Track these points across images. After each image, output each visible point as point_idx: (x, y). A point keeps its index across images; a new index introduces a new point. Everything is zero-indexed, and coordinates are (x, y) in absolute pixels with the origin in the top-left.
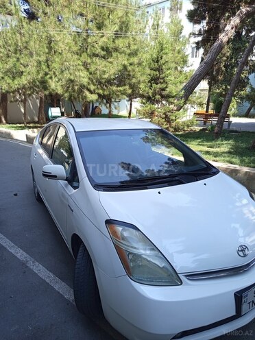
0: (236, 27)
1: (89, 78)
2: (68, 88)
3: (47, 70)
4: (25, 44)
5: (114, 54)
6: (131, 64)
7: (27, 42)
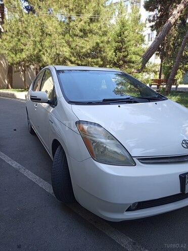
0: (181, 12)
1: (71, 52)
2: (55, 59)
3: (41, 48)
4: (24, 29)
5: (89, 35)
6: (102, 42)
7: (26, 28)
